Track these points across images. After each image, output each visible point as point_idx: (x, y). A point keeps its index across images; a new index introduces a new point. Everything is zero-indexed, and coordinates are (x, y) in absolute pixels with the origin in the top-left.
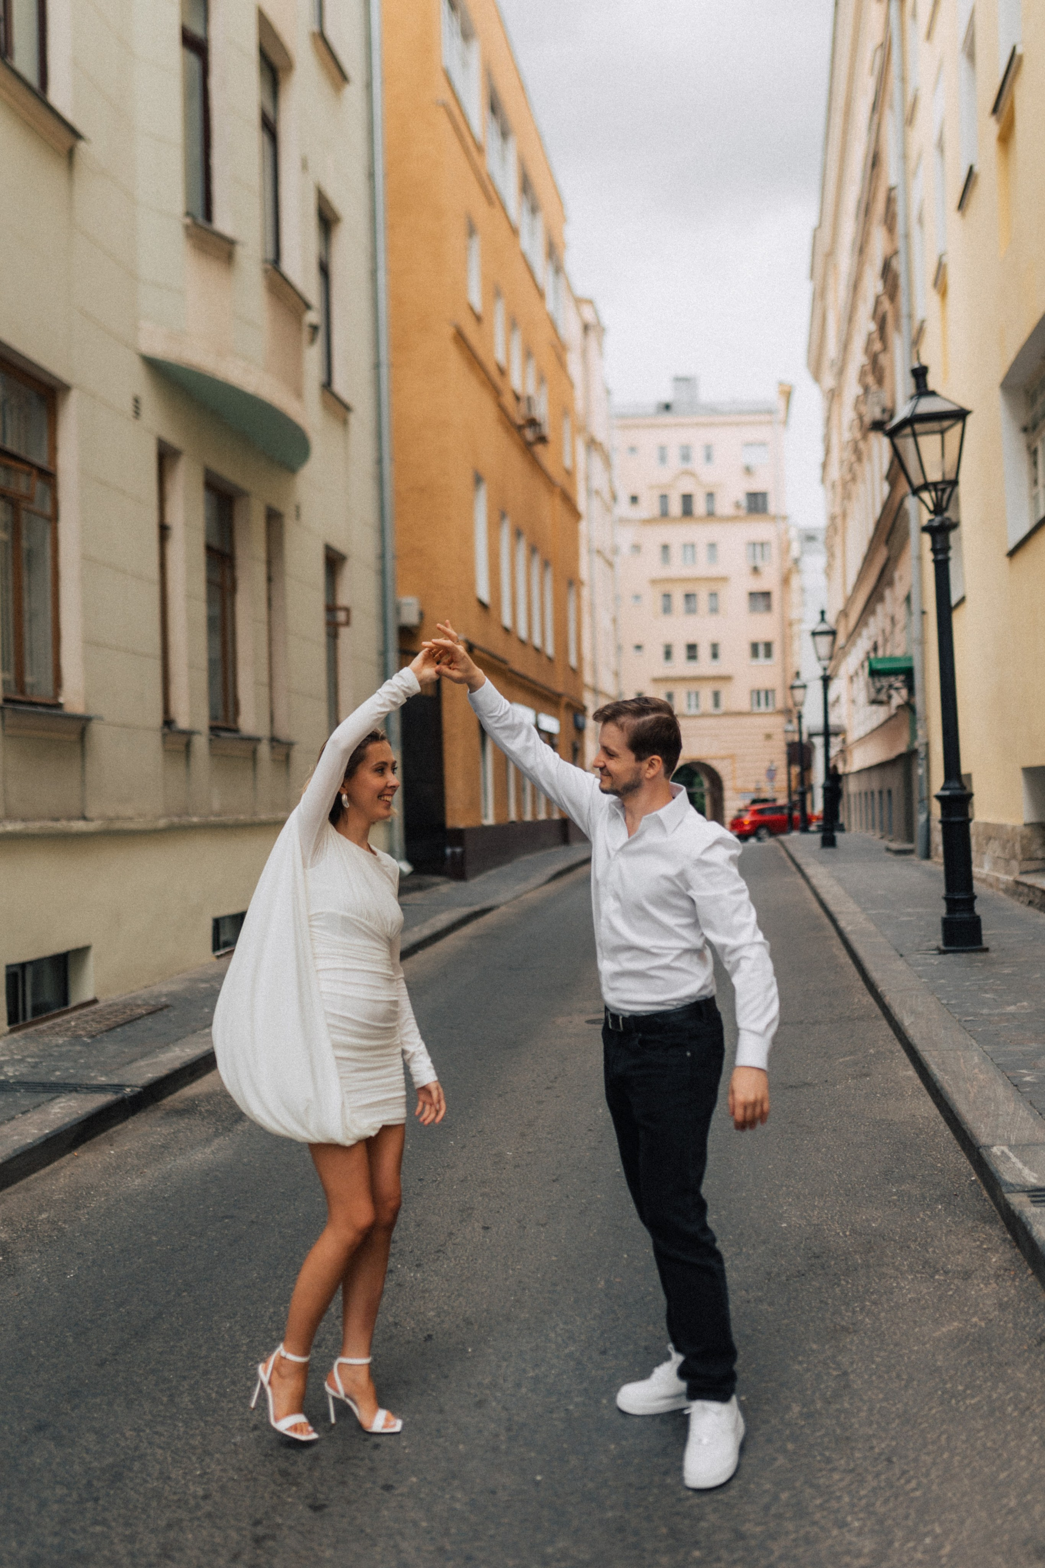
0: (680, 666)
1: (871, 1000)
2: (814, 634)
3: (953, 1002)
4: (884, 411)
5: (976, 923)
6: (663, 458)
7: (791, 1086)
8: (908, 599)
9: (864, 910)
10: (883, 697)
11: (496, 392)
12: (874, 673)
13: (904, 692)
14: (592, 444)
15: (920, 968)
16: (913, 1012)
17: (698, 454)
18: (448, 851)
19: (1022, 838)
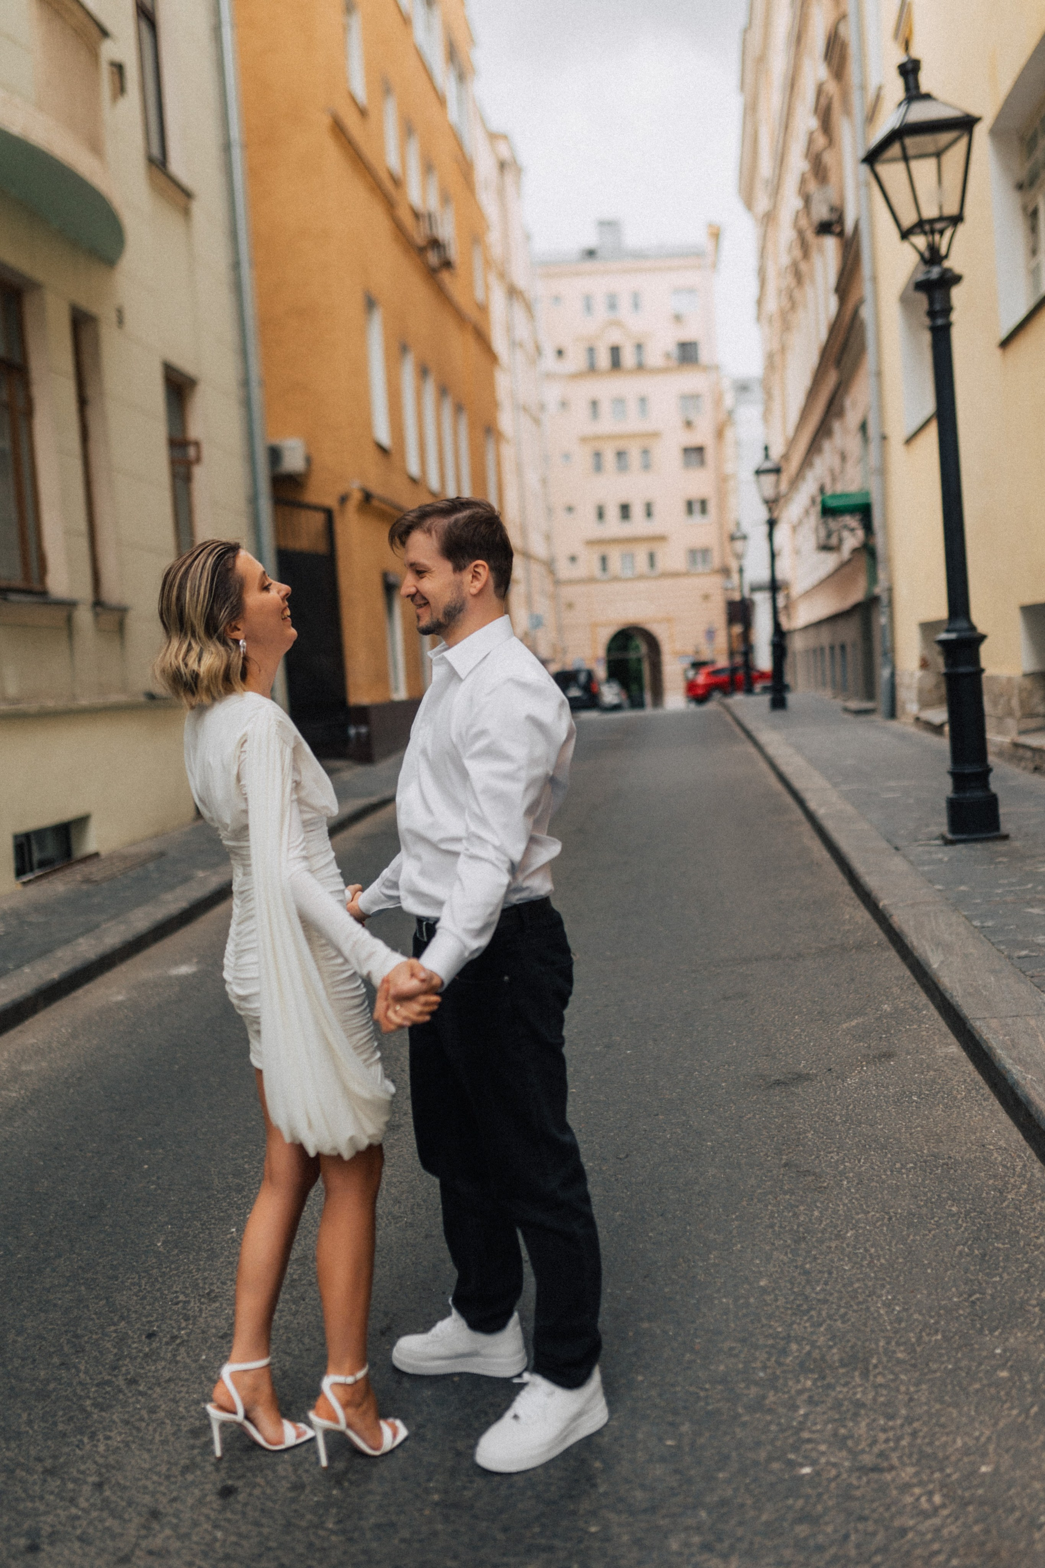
0: (614, 527)
1: (867, 916)
2: (758, 472)
3: (990, 923)
4: (832, 209)
5: (992, 802)
6: (588, 307)
7: (778, 1083)
8: (863, 427)
9: (835, 785)
10: (834, 541)
11: (389, 205)
12: (828, 511)
13: (860, 533)
14: (513, 292)
15: (926, 868)
16: (937, 943)
17: (625, 303)
18: (352, 731)
19: (1021, 691)
